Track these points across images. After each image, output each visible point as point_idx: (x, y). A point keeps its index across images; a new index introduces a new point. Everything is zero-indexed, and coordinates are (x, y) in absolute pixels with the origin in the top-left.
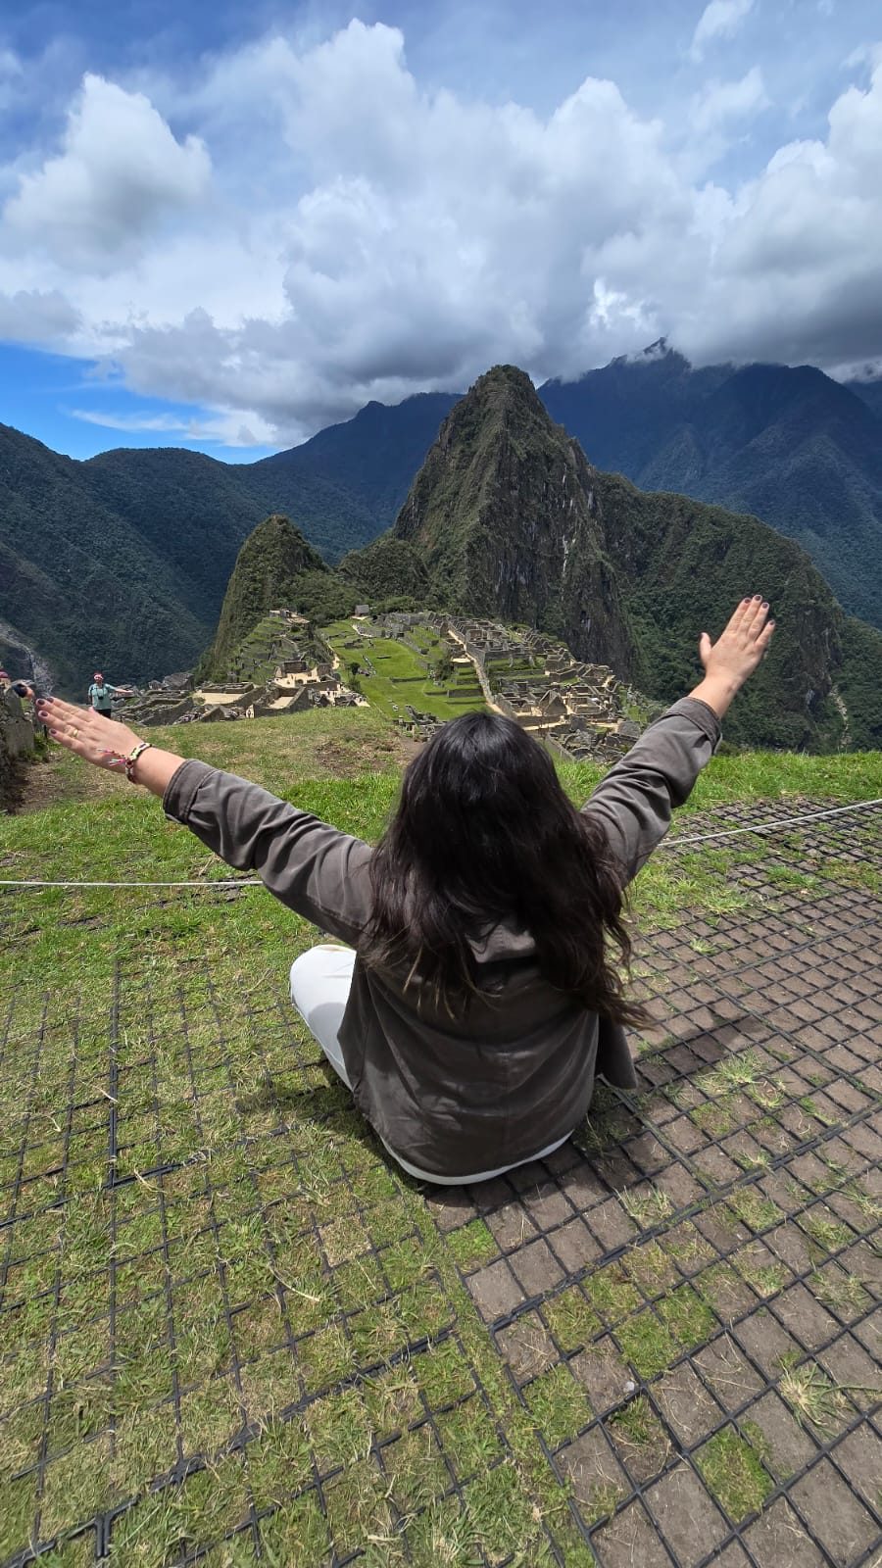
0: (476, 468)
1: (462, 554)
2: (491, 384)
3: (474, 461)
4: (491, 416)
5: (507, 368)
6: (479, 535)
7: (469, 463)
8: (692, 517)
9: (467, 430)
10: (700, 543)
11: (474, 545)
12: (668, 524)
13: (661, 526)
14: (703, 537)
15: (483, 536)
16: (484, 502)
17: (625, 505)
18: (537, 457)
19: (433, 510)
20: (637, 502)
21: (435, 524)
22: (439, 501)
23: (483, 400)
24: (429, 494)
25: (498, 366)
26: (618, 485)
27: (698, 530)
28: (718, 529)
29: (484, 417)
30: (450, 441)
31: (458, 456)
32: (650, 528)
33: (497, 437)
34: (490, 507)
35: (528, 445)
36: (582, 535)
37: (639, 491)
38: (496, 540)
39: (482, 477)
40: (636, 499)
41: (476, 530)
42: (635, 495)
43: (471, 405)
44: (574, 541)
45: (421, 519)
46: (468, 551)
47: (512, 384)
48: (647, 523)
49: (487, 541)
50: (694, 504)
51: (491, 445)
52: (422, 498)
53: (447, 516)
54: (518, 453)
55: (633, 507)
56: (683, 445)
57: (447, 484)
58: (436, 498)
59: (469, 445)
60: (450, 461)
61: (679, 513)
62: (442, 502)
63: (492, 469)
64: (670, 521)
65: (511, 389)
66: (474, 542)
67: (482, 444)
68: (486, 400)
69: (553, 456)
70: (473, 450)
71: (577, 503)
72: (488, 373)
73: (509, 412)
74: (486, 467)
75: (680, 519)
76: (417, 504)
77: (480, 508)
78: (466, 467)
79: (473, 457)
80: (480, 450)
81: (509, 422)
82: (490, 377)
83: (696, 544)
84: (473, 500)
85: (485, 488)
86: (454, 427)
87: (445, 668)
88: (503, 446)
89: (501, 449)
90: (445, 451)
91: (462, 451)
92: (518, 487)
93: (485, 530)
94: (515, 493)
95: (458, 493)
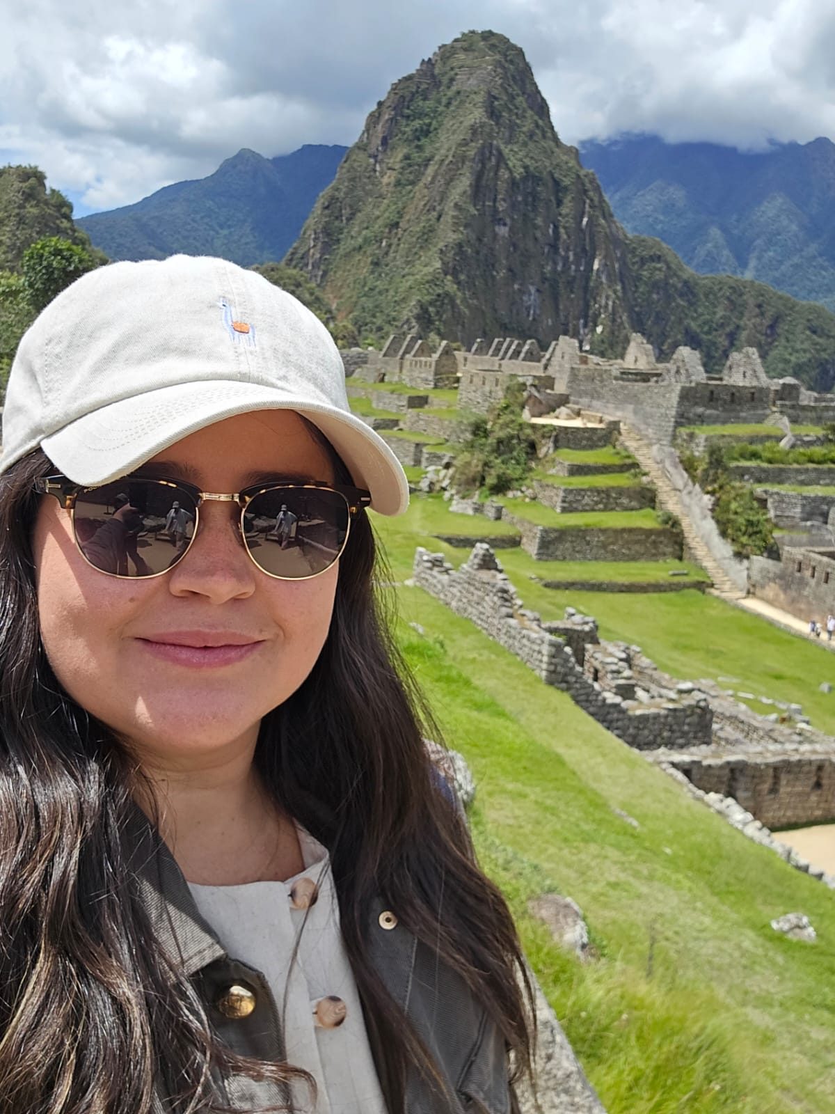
0: (432, 182)
1: (408, 321)
2: (462, 56)
3: (430, 170)
4: (462, 102)
5: (488, 35)
6: (440, 291)
7: (419, 176)
8: (777, 320)
9: (417, 124)
10: (793, 359)
11: (431, 309)
12: (738, 327)
13: (728, 330)
14: (797, 351)
15: (447, 294)
16: (448, 236)
17: (671, 291)
18: (541, 179)
19: (348, 255)
20: (689, 289)
21: (351, 279)
22: (360, 240)
23: (445, 80)
24: (341, 231)
25: (473, 32)
26: (659, 257)
27: (788, 341)
28: (820, 340)
29: (448, 104)
30: (385, 141)
31: (397, 166)
32: (708, 333)
33: (474, 130)
34: (460, 245)
35: (526, 156)
36: (614, 321)
37: (689, 271)
38: (468, 306)
39: (443, 197)
40: (686, 283)
41: (434, 281)
42: (685, 276)
43: (424, 86)
44: (599, 329)
45: (325, 273)
46: (418, 318)
47: (498, 57)
48: (705, 323)
49: (453, 304)
50: (780, 298)
51: (464, 143)
52: (328, 235)
53: (376, 264)
54: (511, 164)
55: (681, 295)
56: (710, 245)
57: (377, 213)
58: (354, 234)
59: (420, 148)
60: (383, 174)
61: (757, 310)
62: (367, 241)
63: (464, 183)
64: (742, 323)
65: (498, 64)
66: (431, 303)
67: (446, 143)
68: (452, 80)
69: (566, 182)
70: (427, 154)
71: (606, 265)
72: (456, 40)
73: (492, 98)
74: (452, 180)
75: (758, 320)
76: (320, 245)
77: (441, 245)
78: (413, 183)
79: (426, 166)
80: (443, 152)
81: (493, 113)
82: (458, 45)
83: (787, 361)
84: (427, 236)
85: (450, 212)
86: (391, 119)
87: (502, 447)
88: (483, 147)
89: (481, 152)
90: (375, 157)
91: (407, 157)
92: (508, 221)
93: (450, 286)
94: (503, 231)
95: (396, 225)
